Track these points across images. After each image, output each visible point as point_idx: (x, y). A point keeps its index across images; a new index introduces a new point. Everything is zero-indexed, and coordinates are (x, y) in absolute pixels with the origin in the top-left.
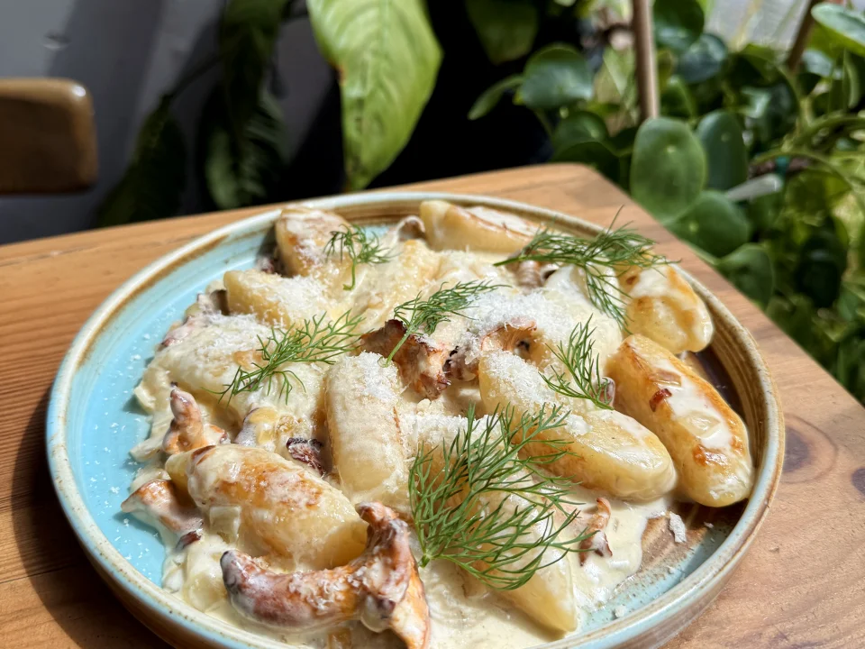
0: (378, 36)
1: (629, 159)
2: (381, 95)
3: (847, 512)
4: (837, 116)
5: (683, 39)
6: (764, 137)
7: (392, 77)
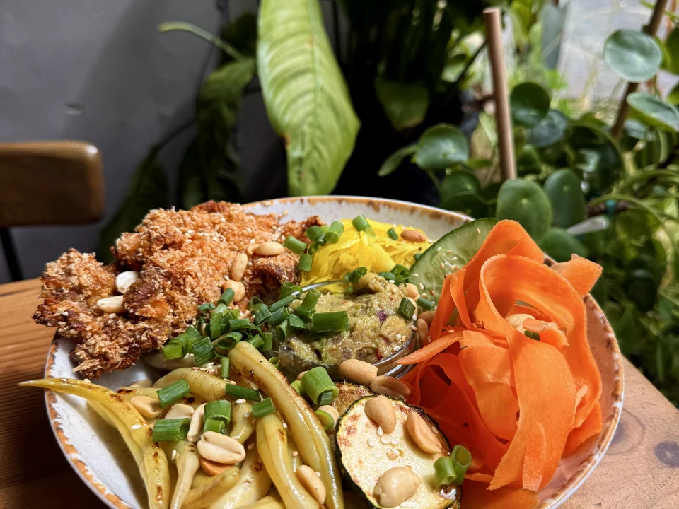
0: (314, 113)
1: (494, 206)
2: (315, 155)
3: (650, 476)
4: (651, 169)
5: (534, 117)
6: (597, 185)
7: (323, 141)
